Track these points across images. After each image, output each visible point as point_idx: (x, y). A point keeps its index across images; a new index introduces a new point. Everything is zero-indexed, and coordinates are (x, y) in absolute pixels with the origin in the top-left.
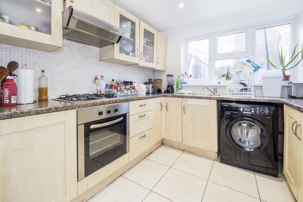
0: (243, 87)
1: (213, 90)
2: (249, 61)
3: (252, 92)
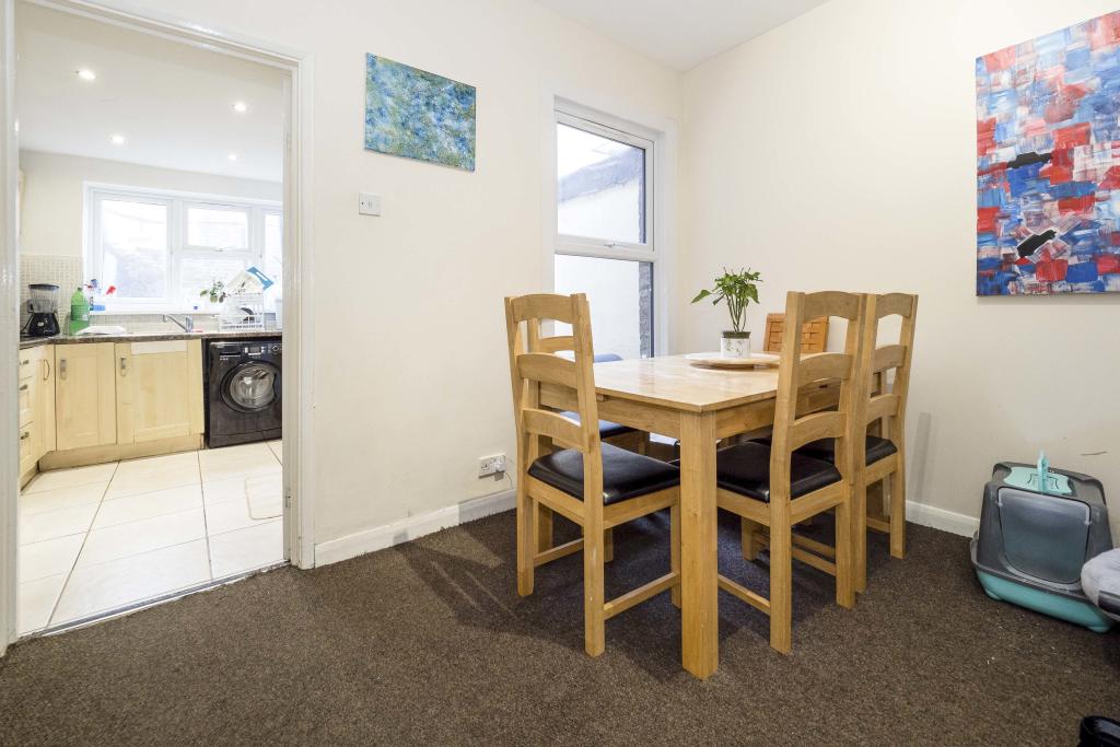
0: (249, 316)
1: (184, 323)
2: (254, 270)
3: (262, 323)
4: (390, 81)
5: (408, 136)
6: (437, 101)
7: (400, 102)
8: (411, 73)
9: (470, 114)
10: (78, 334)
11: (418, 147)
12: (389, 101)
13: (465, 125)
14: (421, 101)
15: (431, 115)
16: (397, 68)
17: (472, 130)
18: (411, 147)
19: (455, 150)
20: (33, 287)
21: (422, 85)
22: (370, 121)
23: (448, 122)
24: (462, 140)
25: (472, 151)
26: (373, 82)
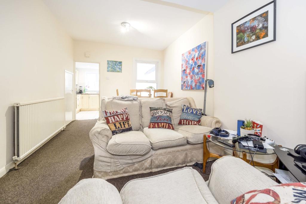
4: (110, 63)
5: (112, 69)
6: (116, 64)
7: (111, 65)
8: (113, 61)
9: (121, 65)
10: (85, 93)
11: (114, 70)
12: (110, 65)
13: (120, 67)
14: (114, 65)
15: (116, 66)
16: (111, 61)
17: (122, 67)
18: (113, 70)
19: (119, 70)
20: (80, 87)
21: (114, 63)
22: (108, 68)
23: (118, 67)
24: (120, 69)
25: (121, 70)
26: (108, 64)
